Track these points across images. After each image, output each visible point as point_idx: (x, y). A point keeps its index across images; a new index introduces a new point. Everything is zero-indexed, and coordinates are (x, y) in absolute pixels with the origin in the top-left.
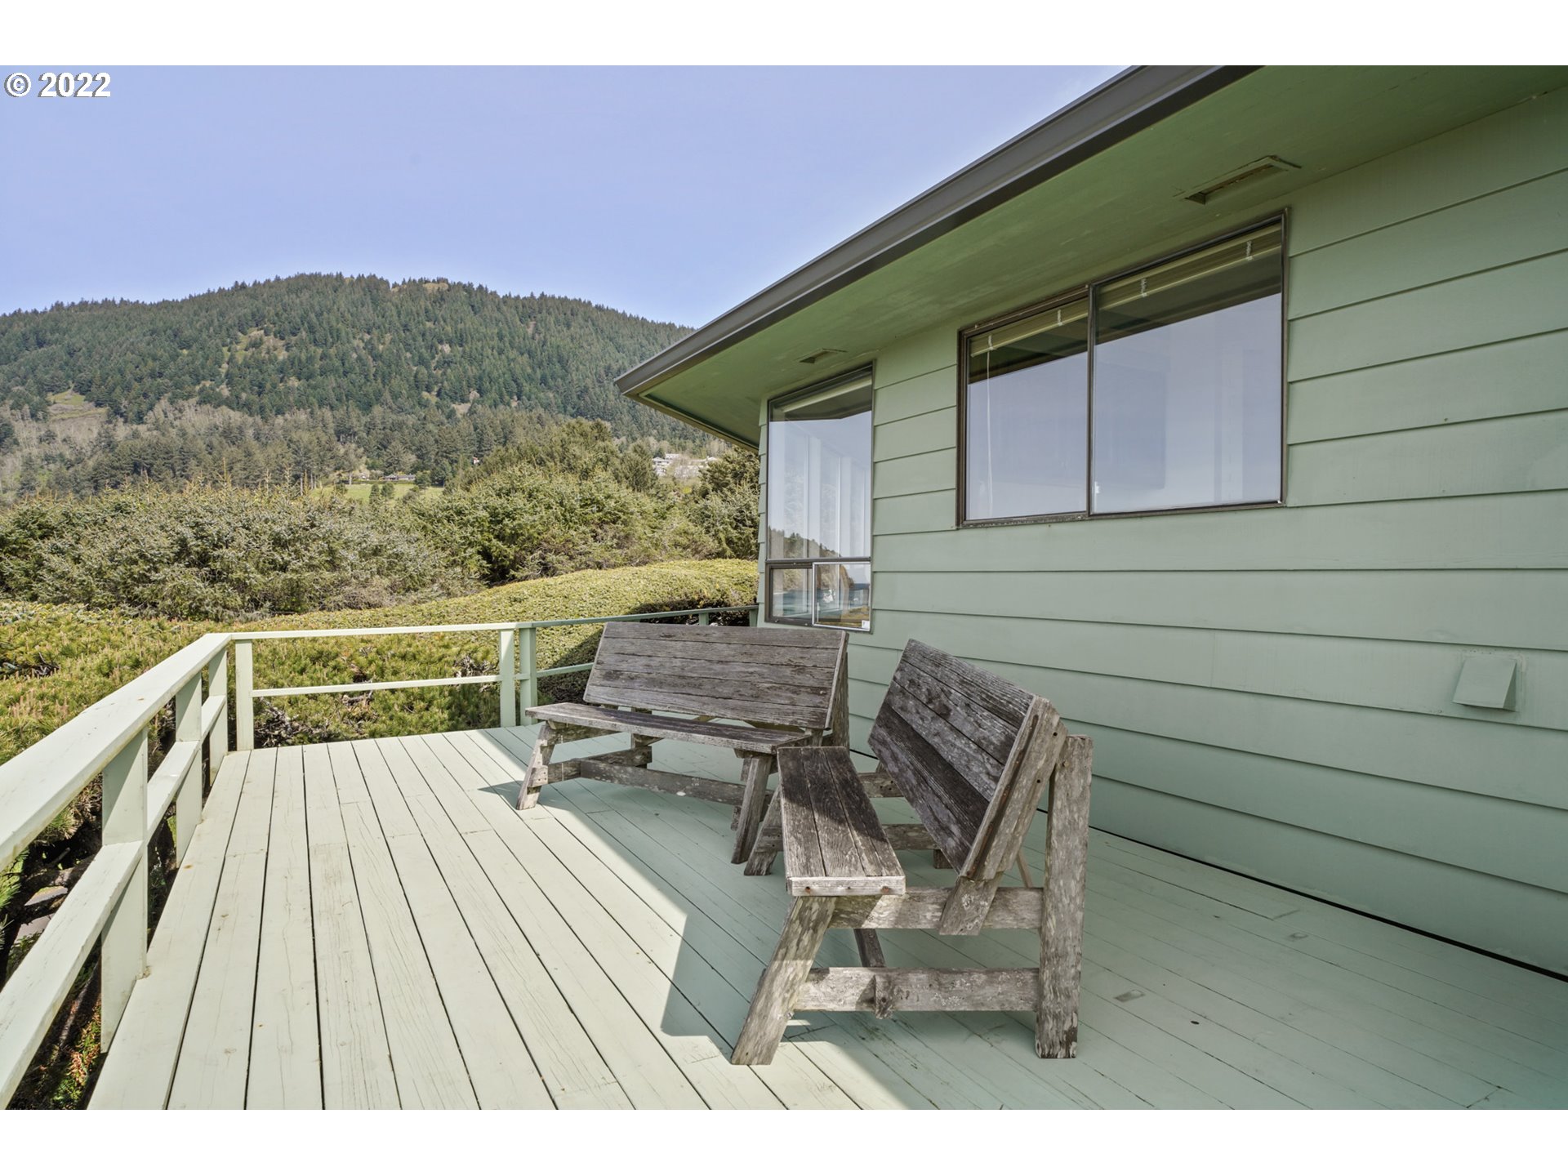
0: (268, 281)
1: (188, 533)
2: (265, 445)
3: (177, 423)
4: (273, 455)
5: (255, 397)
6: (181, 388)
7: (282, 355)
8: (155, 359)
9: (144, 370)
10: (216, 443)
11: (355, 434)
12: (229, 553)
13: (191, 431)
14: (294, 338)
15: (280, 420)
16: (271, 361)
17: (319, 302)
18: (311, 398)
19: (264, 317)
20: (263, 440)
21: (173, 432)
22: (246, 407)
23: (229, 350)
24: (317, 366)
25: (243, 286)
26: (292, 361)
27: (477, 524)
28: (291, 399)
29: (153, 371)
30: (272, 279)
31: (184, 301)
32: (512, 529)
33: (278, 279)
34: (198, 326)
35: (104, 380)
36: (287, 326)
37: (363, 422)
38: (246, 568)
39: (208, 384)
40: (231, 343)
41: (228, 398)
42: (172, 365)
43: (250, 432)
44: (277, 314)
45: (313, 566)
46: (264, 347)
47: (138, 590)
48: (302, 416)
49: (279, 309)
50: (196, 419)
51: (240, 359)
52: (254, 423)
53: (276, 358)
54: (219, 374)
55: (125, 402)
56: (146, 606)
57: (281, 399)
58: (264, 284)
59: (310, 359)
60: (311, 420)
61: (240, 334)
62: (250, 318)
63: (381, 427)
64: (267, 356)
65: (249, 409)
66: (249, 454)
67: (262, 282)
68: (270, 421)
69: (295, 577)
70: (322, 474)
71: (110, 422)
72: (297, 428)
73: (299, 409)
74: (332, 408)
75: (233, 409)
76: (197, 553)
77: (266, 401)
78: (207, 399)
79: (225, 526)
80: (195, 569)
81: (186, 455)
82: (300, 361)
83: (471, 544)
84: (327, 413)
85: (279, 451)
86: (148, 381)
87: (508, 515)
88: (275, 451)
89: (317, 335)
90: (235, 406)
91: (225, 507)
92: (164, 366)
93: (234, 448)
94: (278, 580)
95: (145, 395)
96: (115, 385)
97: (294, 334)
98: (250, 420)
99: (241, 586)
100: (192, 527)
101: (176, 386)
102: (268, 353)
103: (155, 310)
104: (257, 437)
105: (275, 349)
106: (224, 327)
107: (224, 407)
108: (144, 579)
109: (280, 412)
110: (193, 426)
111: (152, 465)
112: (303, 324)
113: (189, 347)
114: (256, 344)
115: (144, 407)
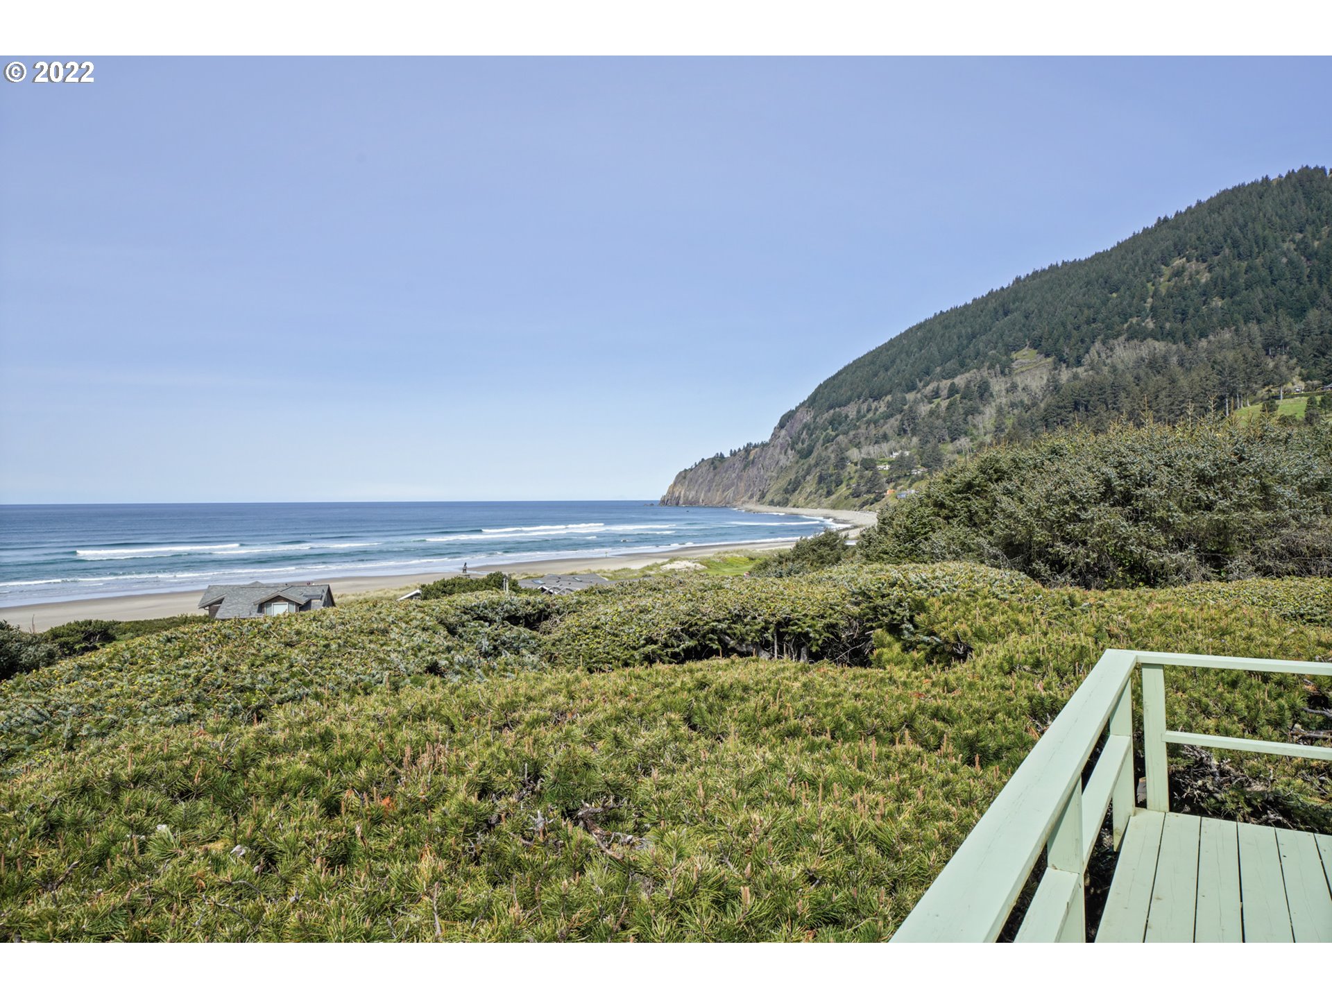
0: (1189, 208)
1: (1112, 473)
2: (1189, 370)
3: (1109, 361)
4: (1197, 379)
5: (1179, 325)
6: (1112, 329)
7: (1205, 278)
8: (1089, 308)
9: (1082, 318)
10: (1143, 375)
11: (1286, 344)
12: (1150, 492)
13: (1121, 367)
14: (1216, 258)
15: (1203, 343)
16: (1193, 286)
17: (1243, 214)
18: (1236, 316)
19: (1186, 244)
20: (1187, 365)
21: (1106, 369)
22: (1170, 336)
23: (1153, 285)
24: (1242, 281)
25: (1166, 220)
26: (1214, 281)
28: (1215, 320)
29: (1088, 318)
30: (1194, 205)
31: (1112, 249)
33: (1199, 203)
34: (1125, 269)
35: (1051, 334)
36: (1209, 248)
37: (1296, 330)
38: (1167, 506)
39: (1134, 320)
40: (1155, 277)
41: (1153, 330)
42: (1103, 310)
43: (1174, 359)
44: (1199, 239)
45: (1243, 505)
46: (1186, 273)
47: (1070, 527)
48: (1227, 335)
49: (1201, 232)
50: (1125, 354)
51: (1163, 291)
52: (1179, 350)
53: (1198, 281)
54: (1144, 309)
55: (1067, 350)
57: (1204, 322)
58: (1186, 212)
59: (1234, 276)
60: (1236, 338)
61: (1163, 267)
62: (1172, 249)
63: (1318, 332)
64: (1189, 282)
65: (1173, 337)
66: (1173, 381)
67: (1183, 211)
68: (1194, 345)
69: (1222, 517)
70: (1249, 393)
71: (1055, 369)
72: (1222, 348)
73: (1223, 329)
74: (1259, 322)
75: (1158, 340)
76: (1121, 492)
77: (1189, 325)
78: (1137, 335)
79: (1147, 464)
80: (1119, 508)
81: (1116, 389)
82: (1223, 279)
84: (1254, 327)
85: (1203, 374)
86: (1084, 328)
88: (1198, 375)
89: (1242, 249)
90: (1159, 337)
91: (1147, 445)
92: (1097, 312)
93: (1159, 377)
95: (1082, 341)
96: (1059, 336)
97: (1217, 254)
98: (1174, 347)
99: (1164, 525)
100: (1116, 467)
101: (1108, 327)
102: (1190, 279)
103: (1089, 263)
104: (1181, 364)
105: (1198, 273)
106: (1149, 264)
107: (1149, 340)
108: (1075, 518)
109: (1203, 335)
110: (1122, 361)
111: (1088, 401)
112: (1226, 241)
113: (1117, 290)
114: (1178, 273)
115: (1082, 351)
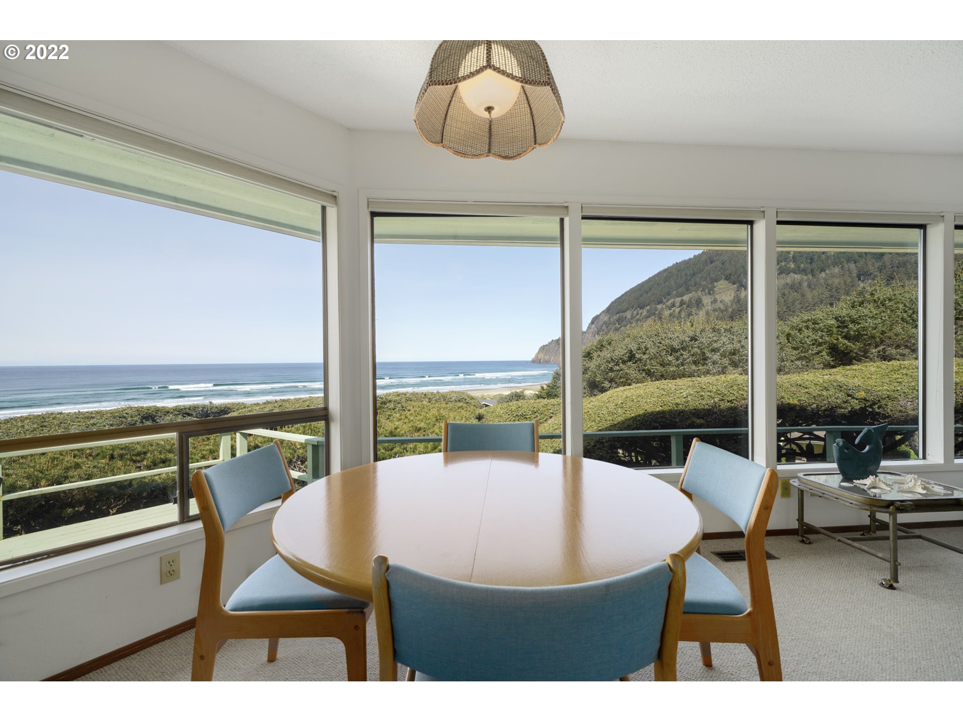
2: (813, 289)
4: (817, 294)
5: (809, 266)
10: (786, 292)
11: (871, 274)
15: (823, 275)
18: (843, 260)
20: (813, 287)
22: (804, 271)
28: (829, 262)
35: (736, 272)
37: (876, 266)
39: (783, 264)
41: (793, 268)
43: (805, 284)
48: (836, 270)
50: (777, 282)
52: (808, 279)
54: (789, 258)
55: (745, 280)
57: (823, 263)
60: (841, 271)
63: (890, 267)
65: (805, 272)
66: (803, 296)
68: (817, 276)
71: (739, 290)
72: (833, 277)
73: (834, 267)
74: (855, 262)
75: (796, 274)
77: (814, 265)
78: (784, 272)
84: (852, 266)
85: (821, 291)
88: (818, 292)
90: (797, 272)
93: (795, 294)
96: (741, 273)
98: (805, 278)
104: (809, 286)
107: (791, 274)
109: (823, 270)
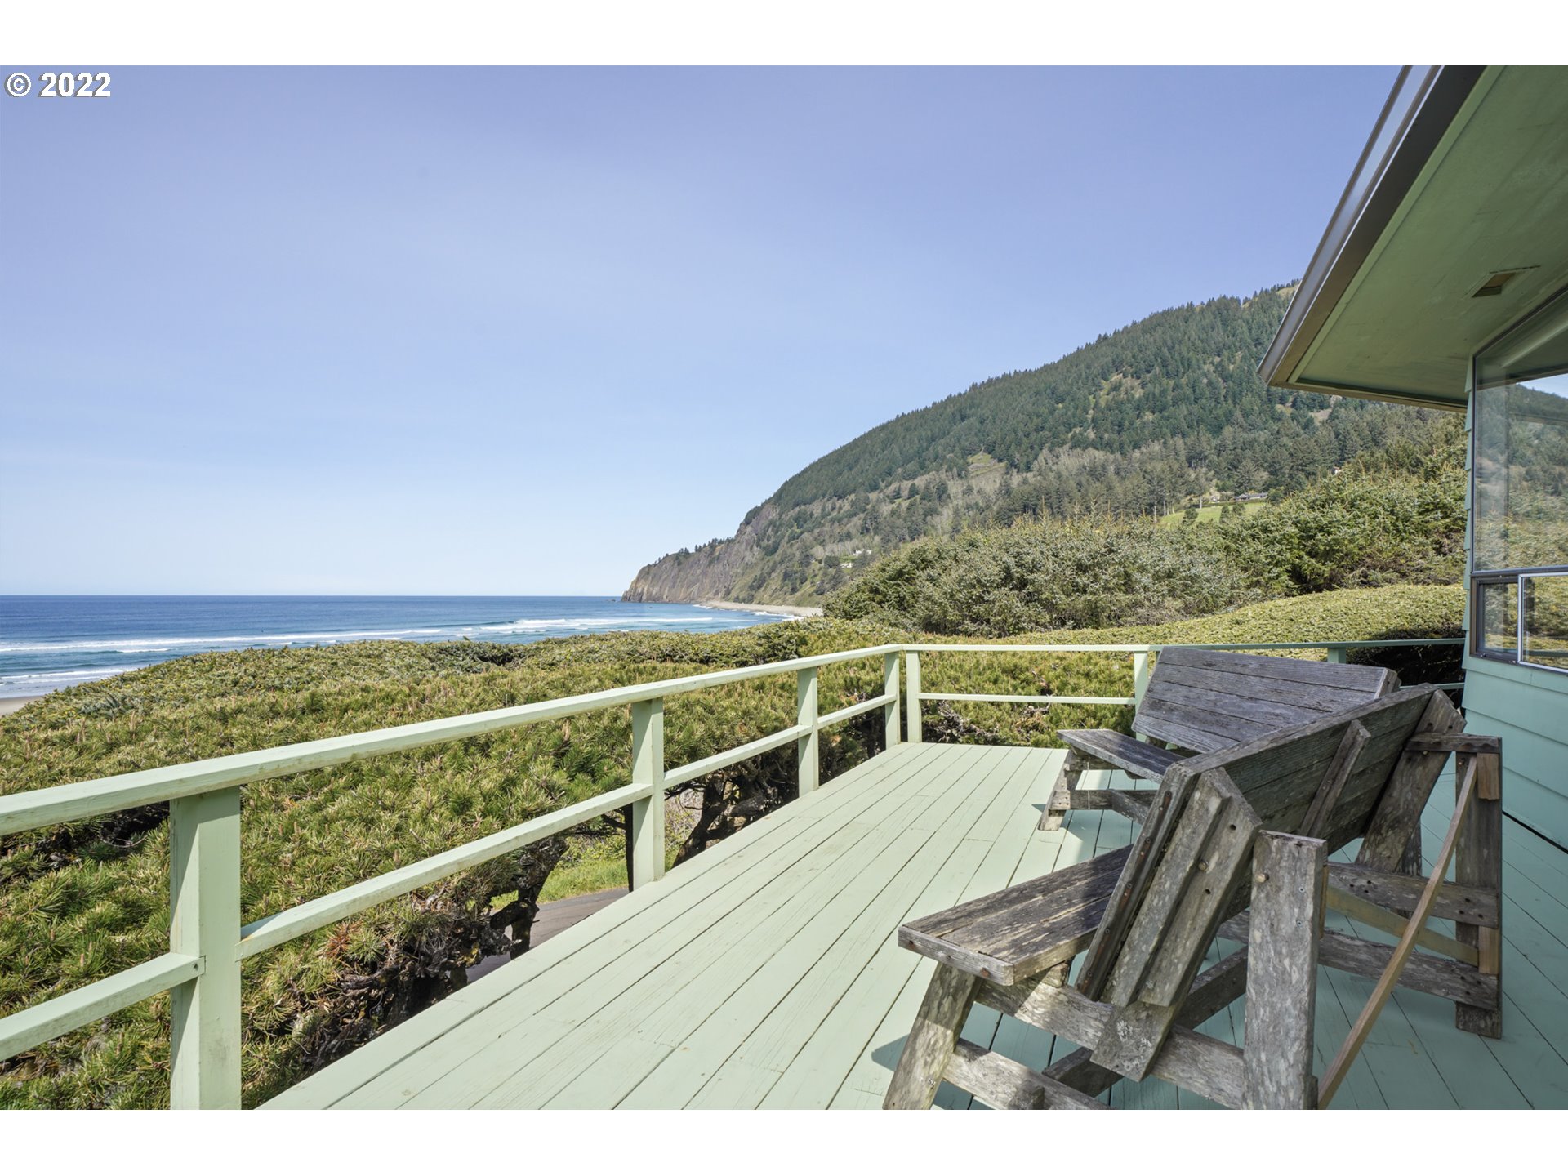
0: (1126, 328)
1: (1012, 562)
2: (1124, 478)
3: (1055, 468)
4: (1130, 486)
5: (1115, 436)
6: (1058, 437)
7: (1139, 393)
8: (1038, 416)
9: (1031, 426)
10: (1084, 481)
11: (1205, 458)
12: (1039, 577)
13: (1065, 473)
14: (1148, 375)
15: (1137, 454)
16: (1128, 400)
17: (1171, 336)
18: (1165, 429)
19: (1122, 361)
20: (1123, 474)
21: (1052, 475)
22: (1108, 446)
23: (1094, 398)
24: (1169, 398)
25: (1106, 337)
26: (1146, 397)
27: (1285, 542)
28: (1147, 432)
29: (1037, 426)
30: (1130, 325)
31: (1059, 362)
32: (1325, 545)
33: (1134, 324)
34: (1070, 381)
35: (1003, 439)
36: (1143, 366)
37: (1213, 445)
38: (1052, 589)
39: (1078, 430)
40: (1096, 391)
41: (1095, 440)
42: (1050, 419)
43: (1112, 468)
44: (1134, 356)
45: (1109, 589)
46: (1123, 388)
47: (976, 608)
48: (1156, 447)
49: (1136, 350)
50: (1069, 461)
51: (1103, 404)
52: (1115, 459)
53: (1133, 396)
54: (1086, 419)
55: (1018, 456)
56: (982, 623)
57: (1137, 434)
58: (1123, 332)
59: (1163, 393)
60: (1164, 450)
61: (1103, 381)
62: (1111, 365)
63: (1231, 447)
64: (1125, 397)
65: (1111, 447)
66: (1110, 488)
67: (1121, 330)
68: (1129, 456)
69: (1093, 598)
70: (1174, 501)
71: (1007, 473)
72: (1152, 459)
73: (1153, 441)
74: (1183, 436)
75: (1097, 449)
76: (1018, 578)
77: (1124, 437)
78: (1079, 444)
79: (1039, 554)
80: (1016, 592)
81: (1061, 494)
82: (1154, 395)
83: (1278, 564)
84: (1179, 441)
85: (1135, 482)
86: (1034, 435)
87: (1321, 529)
88: (1132, 483)
89: (1170, 368)
90: (1099, 446)
91: (1040, 538)
92: (1045, 421)
93: (1098, 484)
94: (1080, 601)
95: (1032, 448)
96: (1011, 442)
97: (1149, 372)
98: (1112, 457)
99: (1049, 606)
100: (1015, 557)
101: (1054, 436)
102: (1126, 394)
103: (1038, 374)
104: (1117, 472)
105: (1132, 389)
106: (1090, 378)
107: (1090, 449)
108: (980, 600)
109: (1136, 446)
110: (1067, 468)
111: (1036, 505)
112: (1157, 360)
113: (1062, 401)
114: (1116, 388)
115: (1031, 457)
